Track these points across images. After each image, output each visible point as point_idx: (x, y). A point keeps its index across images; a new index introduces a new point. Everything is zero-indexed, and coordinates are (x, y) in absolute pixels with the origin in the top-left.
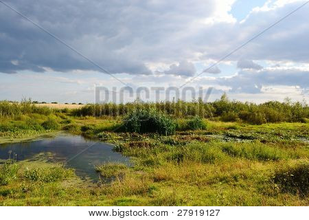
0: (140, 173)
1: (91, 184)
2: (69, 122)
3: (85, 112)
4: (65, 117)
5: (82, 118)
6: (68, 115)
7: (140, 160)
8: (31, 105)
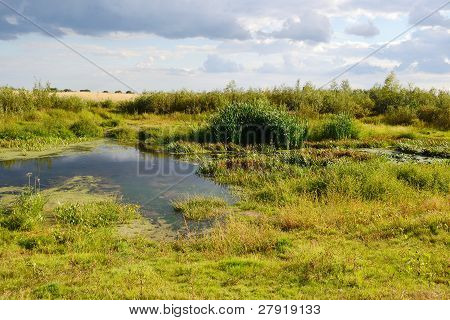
0: (252, 215)
1: (170, 232)
2: (115, 124)
3: (141, 107)
4: (108, 115)
5: (137, 117)
6: (113, 112)
7: (248, 191)
8: (51, 94)
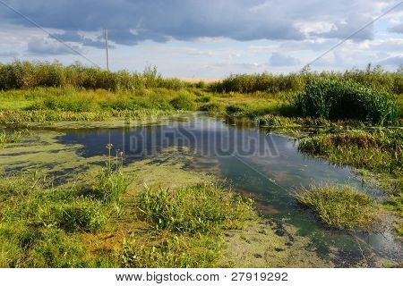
2: (207, 100)
3: (228, 87)
4: (201, 93)
5: (225, 95)
6: (205, 91)
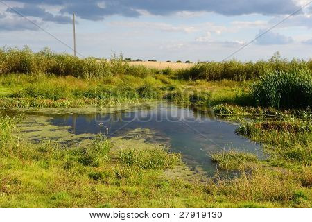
0: (279, 171)
2: (172, 88)
4: (168, 81)
5: (191, 82)
6: (172, 78)
7: (279, 149)
8: (123, 63)
